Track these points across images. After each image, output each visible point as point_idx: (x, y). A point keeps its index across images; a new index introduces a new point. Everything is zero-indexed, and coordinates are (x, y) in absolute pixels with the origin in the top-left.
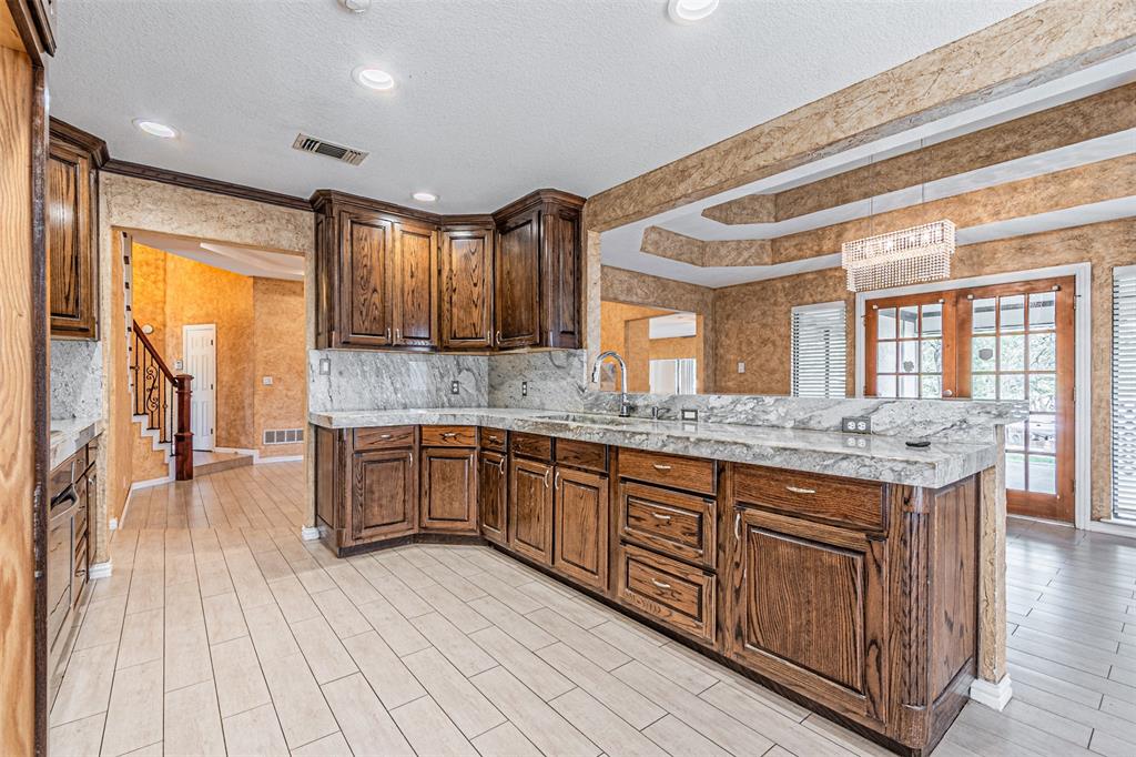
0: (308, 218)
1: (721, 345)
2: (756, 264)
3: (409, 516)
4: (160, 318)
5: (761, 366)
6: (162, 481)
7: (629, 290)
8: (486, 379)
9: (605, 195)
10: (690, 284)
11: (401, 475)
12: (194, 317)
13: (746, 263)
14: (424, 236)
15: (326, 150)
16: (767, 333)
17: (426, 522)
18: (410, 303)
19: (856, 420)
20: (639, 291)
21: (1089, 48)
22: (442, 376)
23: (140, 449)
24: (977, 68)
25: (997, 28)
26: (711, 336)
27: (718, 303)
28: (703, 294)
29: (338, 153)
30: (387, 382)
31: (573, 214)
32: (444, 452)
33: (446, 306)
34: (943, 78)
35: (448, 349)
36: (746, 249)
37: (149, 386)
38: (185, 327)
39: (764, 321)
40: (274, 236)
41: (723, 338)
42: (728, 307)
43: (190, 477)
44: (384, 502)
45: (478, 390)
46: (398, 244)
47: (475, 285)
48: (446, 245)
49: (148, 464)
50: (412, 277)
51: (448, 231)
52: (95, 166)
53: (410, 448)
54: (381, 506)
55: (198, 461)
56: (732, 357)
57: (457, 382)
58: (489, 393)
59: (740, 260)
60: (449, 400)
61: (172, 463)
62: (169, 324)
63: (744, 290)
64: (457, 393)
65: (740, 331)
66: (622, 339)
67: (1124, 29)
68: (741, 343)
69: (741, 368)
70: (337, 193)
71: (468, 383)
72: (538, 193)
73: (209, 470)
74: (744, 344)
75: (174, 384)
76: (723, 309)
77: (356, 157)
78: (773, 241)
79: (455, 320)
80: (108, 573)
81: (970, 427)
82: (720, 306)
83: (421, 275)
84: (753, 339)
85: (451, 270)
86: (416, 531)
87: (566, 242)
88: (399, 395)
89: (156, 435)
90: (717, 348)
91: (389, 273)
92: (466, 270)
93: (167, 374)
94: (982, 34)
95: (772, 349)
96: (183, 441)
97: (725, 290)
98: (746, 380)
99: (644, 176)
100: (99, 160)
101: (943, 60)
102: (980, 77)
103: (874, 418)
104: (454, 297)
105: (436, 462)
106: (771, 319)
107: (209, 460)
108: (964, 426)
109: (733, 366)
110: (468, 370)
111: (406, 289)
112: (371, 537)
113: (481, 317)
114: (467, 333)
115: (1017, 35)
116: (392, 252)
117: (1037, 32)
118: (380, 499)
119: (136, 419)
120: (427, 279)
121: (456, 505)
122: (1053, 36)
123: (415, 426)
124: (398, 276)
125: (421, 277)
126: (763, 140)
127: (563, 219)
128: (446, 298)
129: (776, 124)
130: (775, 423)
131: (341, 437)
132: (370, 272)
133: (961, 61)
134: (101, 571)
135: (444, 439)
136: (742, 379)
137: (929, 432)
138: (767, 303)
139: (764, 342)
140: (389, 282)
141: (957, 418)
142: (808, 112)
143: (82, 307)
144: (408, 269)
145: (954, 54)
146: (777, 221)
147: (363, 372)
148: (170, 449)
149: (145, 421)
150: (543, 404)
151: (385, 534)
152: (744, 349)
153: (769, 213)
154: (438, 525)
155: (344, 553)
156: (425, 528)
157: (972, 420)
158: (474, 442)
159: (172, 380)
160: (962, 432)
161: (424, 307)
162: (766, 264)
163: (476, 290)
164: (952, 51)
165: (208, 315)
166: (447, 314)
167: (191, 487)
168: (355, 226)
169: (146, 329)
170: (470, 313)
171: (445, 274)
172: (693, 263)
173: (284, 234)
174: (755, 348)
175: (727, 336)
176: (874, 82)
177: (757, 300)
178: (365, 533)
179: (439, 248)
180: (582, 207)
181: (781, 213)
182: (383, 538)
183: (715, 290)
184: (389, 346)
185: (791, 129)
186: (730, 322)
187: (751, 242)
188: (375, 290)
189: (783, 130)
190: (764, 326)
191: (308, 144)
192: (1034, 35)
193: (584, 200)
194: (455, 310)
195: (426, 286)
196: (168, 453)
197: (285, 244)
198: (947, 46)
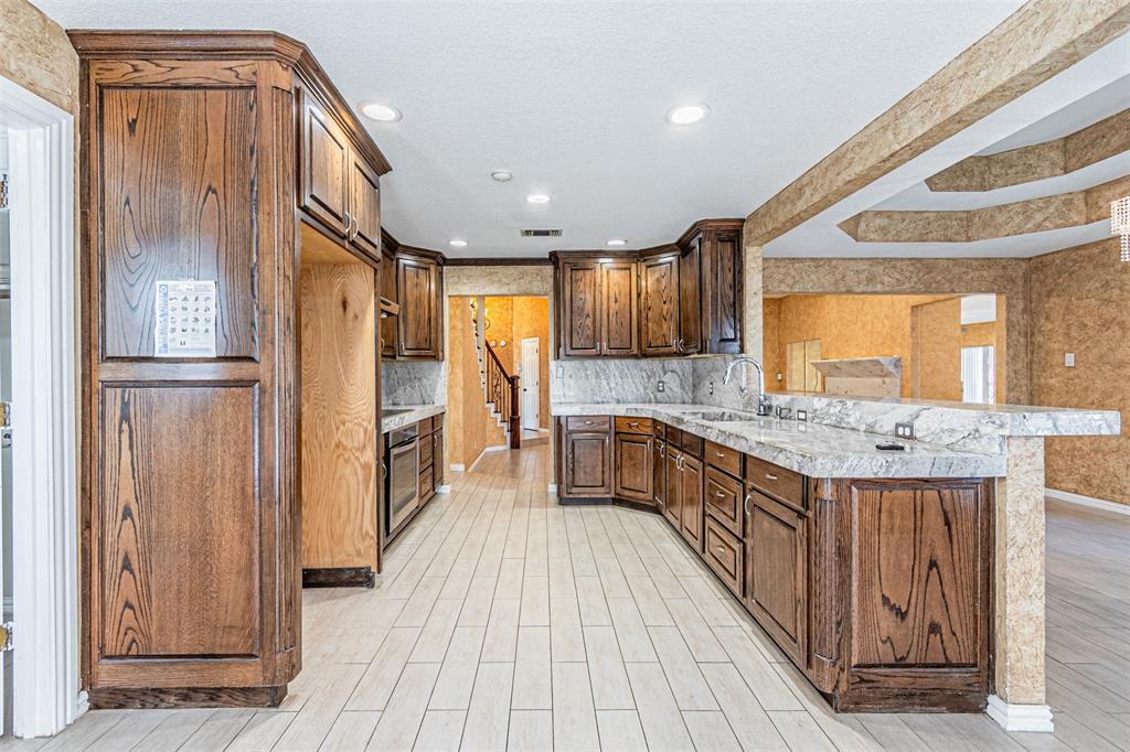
0: (549, 269)
1: (1039, 331)
2: (1057, 227)
3: (607, 482)
4: (509, 335)
5: (1101, 357)
6: (502, 448)
7: (870, 280)
8: (691, 380)
9: (755, 213)
10: (976, 259)
11: (600, 451)
12: (527, 333)
13: (1038, 227)
14: (625, 269)
15: (537, 233)
16: (1110, 312)
17: (619, 490)
18: (614, 322)
19: (904, 426)
20: (886, 279)
21: (1075, 37)
22: (649, 377)
23: (490, 426)
24: (990, 69)
25: (1005, 25)
26: (1023, 320)
27: (1034, 276)
28: (1004, 267)
29: (546, 233)
30: (604, 383)
31: (732, 235)
32: (630, 437)
33: (644, 322)
34: (967, 81)
35: (645, 356)
36: (1040, 209)
37: (495, 384)
38: (523, 341)
39: (1106, 296)
40: (529, 286)
41: (1043, 321)
42: (1050, 280)
43: (518, 447)
44: (588, 470)
45: (683, 388)
46: (605, 279)
47: (665, 303)
48: (643, 273)
49: (494, 436)
50: (616, 302)
51: (645, 260)
52: (438, 264)
53: (606, 432)
54: (585, 473)
55: (525, 436)
56: (1056, 346)
57: (663, 382)
58: (693, 392)
59: (1028, 226)
60: (655, 397)
61: (508, 435)
62: (515, 338)
63: (1073, 255)
64: (663, 391)
65: (1068, 310)
66: (908, 329)
67: (1102, 12)
68: (1069, 327)
69: (1070, 359)
70: (561, 252)
71: (672, 382)
72: (695, 225)
73: (532, 443)
74: (1074, 328)
75: (509, 382)
76: (1042, 283)
77: (556, 233)
78: (1088, 192)
79: (650, 332)
80: (448, 491)
81: (981, 437)
82: (1037, 281)
83: (624, 300)
84: (1088, 321)
85: (647, 292)
86: (613, 495)
87: (726, 261)
88: (613, 393)
89: (499, 416)
90: (1032, 334)
91: (598, 303)
92: (658, 291)
93: (506, 375)
94: (994, 34)
95: (1119, 333)
96: (514, 422)
97: (1044, 259)
98: (1078, 376)
99: (777, 196)
100: (441, 262)
101: (966, 64)
102: (993, 78)
103: (917, 424)
104: (650, 314)
105: (625, 444)
106: (1117, 291)
107: (534, 436)
108: (977, 435)
109: (1058, 358)
110: (672, 372)
111: (611, 312)
112: (579, 493)
113: (669, 329)
114: (659, 343)
115: (1020, 30)
116: (601, 286)
117: (1035, 25)
118: (585, 467)
119: (488, 405)
120: (628, 302)
121: (639, 479)
122: (1048, 26)
123: (610, 416)
124: (605, 302)
125: (623, 300)
126: (849, 156)
127: (721, 241)
128: (644, 315)
129: (857, 140)
130: (854, 425)
131: (559, 421)
132: (584, 303)
133: (980, 64)
134: (445, 489)
135: (630, 426)
136: (1071, 374)
137: (954, 440)
138: (1112, 269)
139: (1106, 325)
140: (598, 308)
141: (971, 428)
142: (875, 127)
143: (433, 344)
144: (612, 296)
145: (975, 56)
146: (1066, 172)
147: (586, 375)
148: (506, 426)
149: (492, 406)
150: (721, 402)
151: (589, 493)
152: (1073, 333)
153: (1054, 164)
154: (627, 493)
155: (563, 501)
156: (618, 494)
157: (983, 430)
158: (649, 431)
159: (508, 379)
160: (975, 442)
161: (626, 323)
162: (1075, 224)
163: (665, 307)
164: (972, 53)
165: (535, 331)
166: (644, 328)
167: (519, 453)
168: (574, 272)
169: (492, 344)
170: (661, 326)
171: (643, 296)
172: (950, 240)
173: (536, 284)
174: (1091, 333)
175: (1047, 318)
176: (919, 92)
177: (1095, 267)
178: (574, 490)
179: (638, 276)
180: (742, 226)
181: (1074, 160)
182: (587, 496)
183: (1030, 259)
184: (599, 356)
185: (866, 143)
186: (1052, 300)
187: (1048, 200)
188: (588, 316)
189: (861, 145)
190: (1107, 302)
191: (527, 233)
192: (1033, 29)
193: (743, 221)
194: (650, 324)
195: (628, 308)
196: (506, 429)
197: (535, 290)
198: (970, 48)
